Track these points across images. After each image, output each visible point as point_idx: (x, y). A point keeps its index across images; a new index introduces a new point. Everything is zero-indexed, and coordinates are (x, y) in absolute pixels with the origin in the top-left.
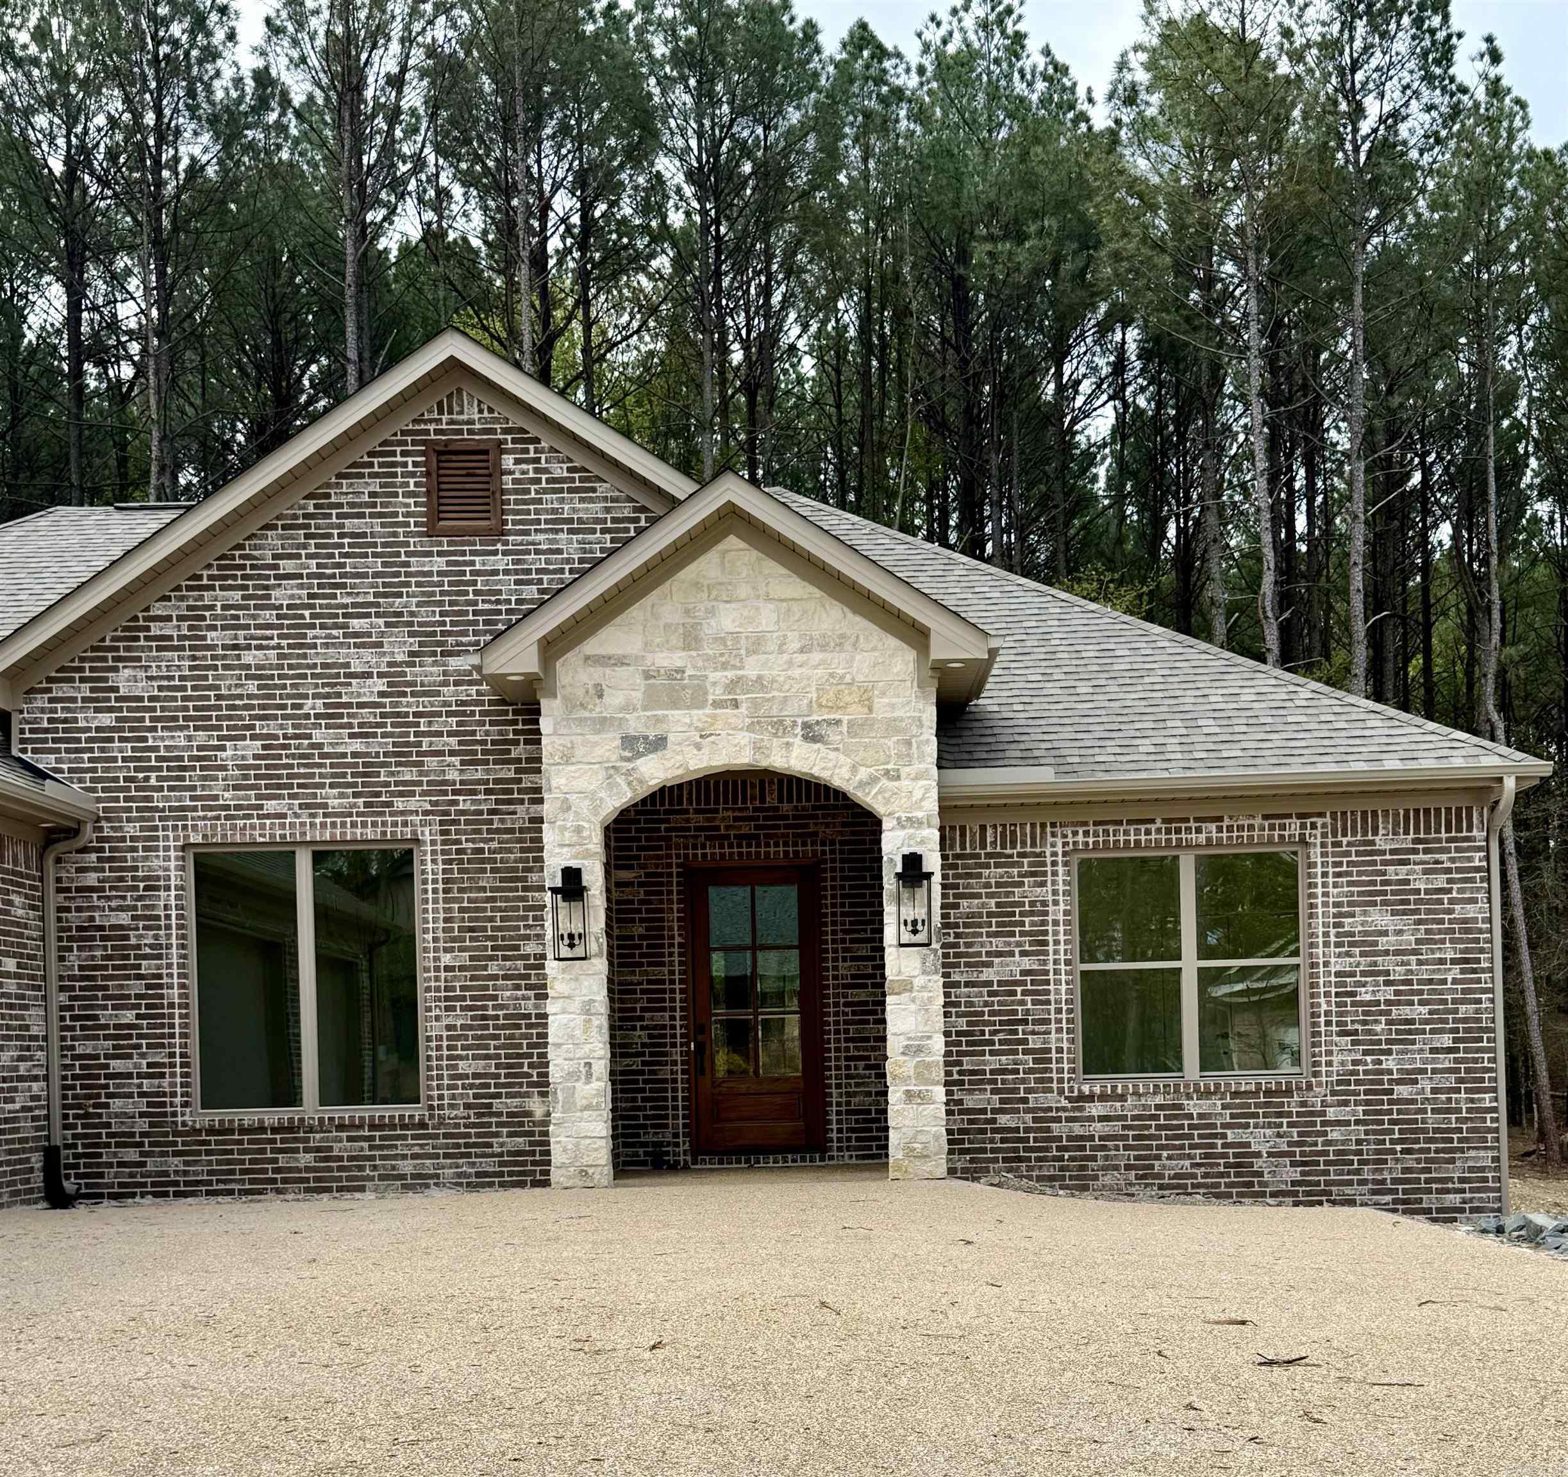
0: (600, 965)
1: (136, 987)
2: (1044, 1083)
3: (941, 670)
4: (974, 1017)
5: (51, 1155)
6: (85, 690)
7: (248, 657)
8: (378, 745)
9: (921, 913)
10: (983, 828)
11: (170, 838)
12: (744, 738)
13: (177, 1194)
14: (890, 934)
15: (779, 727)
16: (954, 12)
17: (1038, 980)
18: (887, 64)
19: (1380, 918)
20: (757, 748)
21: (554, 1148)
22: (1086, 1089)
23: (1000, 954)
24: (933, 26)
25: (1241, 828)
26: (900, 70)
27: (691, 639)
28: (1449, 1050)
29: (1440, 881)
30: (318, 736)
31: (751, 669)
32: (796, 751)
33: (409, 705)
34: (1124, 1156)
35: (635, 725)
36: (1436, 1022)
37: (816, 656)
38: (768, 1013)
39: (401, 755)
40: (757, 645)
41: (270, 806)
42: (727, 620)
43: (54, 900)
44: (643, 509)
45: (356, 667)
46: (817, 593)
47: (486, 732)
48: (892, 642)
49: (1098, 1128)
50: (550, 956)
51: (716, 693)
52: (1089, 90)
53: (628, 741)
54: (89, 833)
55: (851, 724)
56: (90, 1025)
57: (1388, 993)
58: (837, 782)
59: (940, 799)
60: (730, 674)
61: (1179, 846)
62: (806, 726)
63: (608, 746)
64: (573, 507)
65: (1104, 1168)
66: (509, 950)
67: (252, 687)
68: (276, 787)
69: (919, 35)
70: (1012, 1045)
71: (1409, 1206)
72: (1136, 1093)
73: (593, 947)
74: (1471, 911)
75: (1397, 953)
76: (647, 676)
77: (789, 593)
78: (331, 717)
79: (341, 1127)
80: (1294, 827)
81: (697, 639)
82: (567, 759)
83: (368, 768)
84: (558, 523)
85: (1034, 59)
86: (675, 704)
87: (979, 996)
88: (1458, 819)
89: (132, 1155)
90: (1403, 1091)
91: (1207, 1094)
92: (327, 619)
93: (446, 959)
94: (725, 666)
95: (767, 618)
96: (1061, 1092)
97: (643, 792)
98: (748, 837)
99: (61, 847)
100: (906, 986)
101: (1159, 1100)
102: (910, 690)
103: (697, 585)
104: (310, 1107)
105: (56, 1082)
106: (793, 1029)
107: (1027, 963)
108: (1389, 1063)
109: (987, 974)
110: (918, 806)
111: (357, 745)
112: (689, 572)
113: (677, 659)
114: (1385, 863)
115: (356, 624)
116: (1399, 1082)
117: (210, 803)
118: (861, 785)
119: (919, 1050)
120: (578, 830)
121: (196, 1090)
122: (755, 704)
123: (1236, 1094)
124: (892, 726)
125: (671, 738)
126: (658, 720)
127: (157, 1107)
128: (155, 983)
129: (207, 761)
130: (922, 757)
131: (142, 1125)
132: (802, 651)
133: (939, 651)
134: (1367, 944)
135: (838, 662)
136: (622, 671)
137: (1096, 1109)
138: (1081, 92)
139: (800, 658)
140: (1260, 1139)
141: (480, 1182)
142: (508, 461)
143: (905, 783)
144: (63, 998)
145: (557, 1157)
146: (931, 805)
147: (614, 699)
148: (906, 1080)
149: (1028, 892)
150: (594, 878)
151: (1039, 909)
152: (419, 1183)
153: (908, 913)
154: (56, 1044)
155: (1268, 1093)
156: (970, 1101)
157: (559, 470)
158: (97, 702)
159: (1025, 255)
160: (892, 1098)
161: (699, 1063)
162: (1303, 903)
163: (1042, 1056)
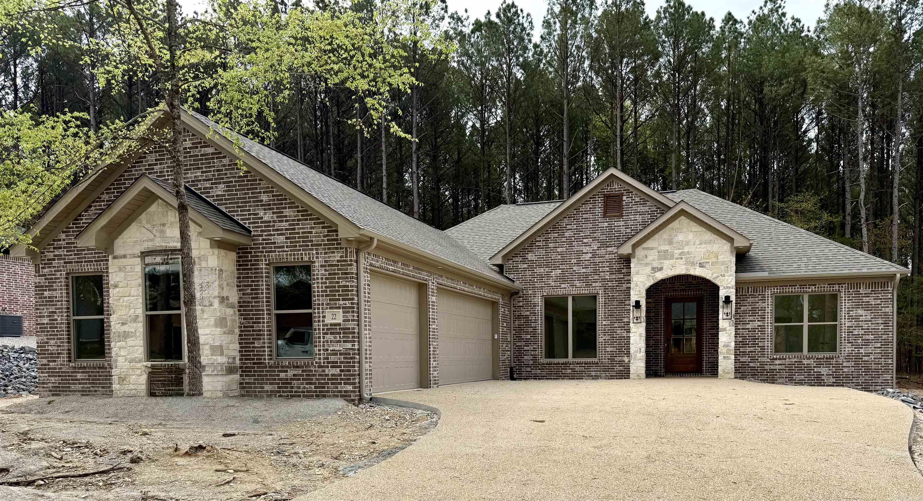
0: (644, 324)
1: (531, 330)
2: (763, 355)
3: (737, 248)
4: (744, 337)
5: (511, 368)
6: (521, 259)
7: (559, 250)
8: (589, 270)
9: (729, 311)
10: (748, 288)
11: (539, 295)
12: (684, 267)
13: (539, 379)
14: (721, 316)
15: (693, 264)
16: (761, 8)
17: (762, 328)
18: (737, 26)
19: (860, 312)
20: (687, 269)
21: (631, 370)
22: (775, 357)
23: (751, 321)
24: (753, 14)
25: (821, 287)
26: (742, 27)
27: (670, 243)
28: (879, 348)
29: (879, 302)
30: (575, 268)
31: (686, 249)
32: (697, 270)
33: (597, 260)
34: (785, 374)
35: (655, 265)
36: (876, 340)
37: (703, 246)
38: (686, 336)
39: (595, 272)
40: (687, 243)
41: (563, 286)
42: (680, 237)
43: (513, 309)
44: (659, 208)
45: (585, 251)
46: (704, 229)
47: (616, 266)
48: (724, 241)
49: (778, 367)
50: (631, 322)
51: (677, 256)
52: (808, 27)
53: (653, 269)
54: (521, 293)
55: (712, 263)
56: (520, 339)
57: (862, 332)
58: (707, 278)
59: (736, 281)
60: (680, 251)
61: (804, 292)
62: (700, 263)
63: (648, 270)
64: (641, 208)
65: (779, 378)
66: (620, 320)
67: (559, 257)
68: (564, 281)
69: (748, 18)
70: (754, 345)
71: (866, 389)
72: (789, 358)
73: (642, 320)
74: (887, 310)
75: (865, 321)
76: (659, 252)
77: (696, 230)
78: (578, 264)
79: (578, 364)
80: (837, 287)
81: (672, 242)
82: (637, 273)
83: (587, 276)
84: (636, 213)
85: (788, 21)
86: (666, 259)
87: (745, 332)
88: (884, 285)
89: (529, 369)
90: (866, 358)
91: (809, 358)
92: (578, 240)
93: (604, 323)
94: (679, 249)
95: (691, 236)
96: (768, 357)
97: (656, 281)
98: (683, 290)
99: (515, 296)
100: (725, 330)
101: (796, 360)
102: (728, 254)
103: (673, 229)
104: (570, 359)
105: (512, 352)
106: (694, 341)
107: (759, 323)
108: (862, 351)
109: (748, 326)
110: (730, 283)
111: (584, 270)
112: (670, 226)
113: (667, 247)
114: (862, 297)
115: (585, 240)
116: (864, 356)
117: (549, 285)
118: (714, 278)
119: (728, 346)
120: (640, 291)
121: (544, 354)
122: (687, 258)
123: (818, 359)
124: (723, 263)
125: (664, 267)
126: (661, 263)
127: (535, 357)
128: (535, 329)
129: (548, 276)
130: (731, 271)
131: (531, 362)
132: (700, 244)
133: (736, 244)
134: (857, 318)
135: (709, 247)
136: (652, 251)
137: (777, 362)
138: (806, 28)
139: (699, 246)
140: (824, 371)
141: (612, 378)
142: (624, 198)
143: (726, 278)
144: (514, 332)
145: (632, 371)
146: (733, 283)
147: (650, 258)
148: (724, 354)
149: (761, 305)
150: (643, 303)
151: (763, 309)
152: (596, 378)
153: (726, 311)
154: (512, 343)
155: (827, 358)
156: (742, 360)
157: (637, 199)
158: (524, 261)
159: (782, 90)
160: (719, 358)
161: (667, 350)
162: (839, 308)
163: (763, 348)
